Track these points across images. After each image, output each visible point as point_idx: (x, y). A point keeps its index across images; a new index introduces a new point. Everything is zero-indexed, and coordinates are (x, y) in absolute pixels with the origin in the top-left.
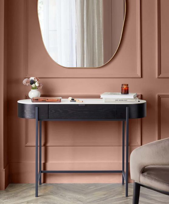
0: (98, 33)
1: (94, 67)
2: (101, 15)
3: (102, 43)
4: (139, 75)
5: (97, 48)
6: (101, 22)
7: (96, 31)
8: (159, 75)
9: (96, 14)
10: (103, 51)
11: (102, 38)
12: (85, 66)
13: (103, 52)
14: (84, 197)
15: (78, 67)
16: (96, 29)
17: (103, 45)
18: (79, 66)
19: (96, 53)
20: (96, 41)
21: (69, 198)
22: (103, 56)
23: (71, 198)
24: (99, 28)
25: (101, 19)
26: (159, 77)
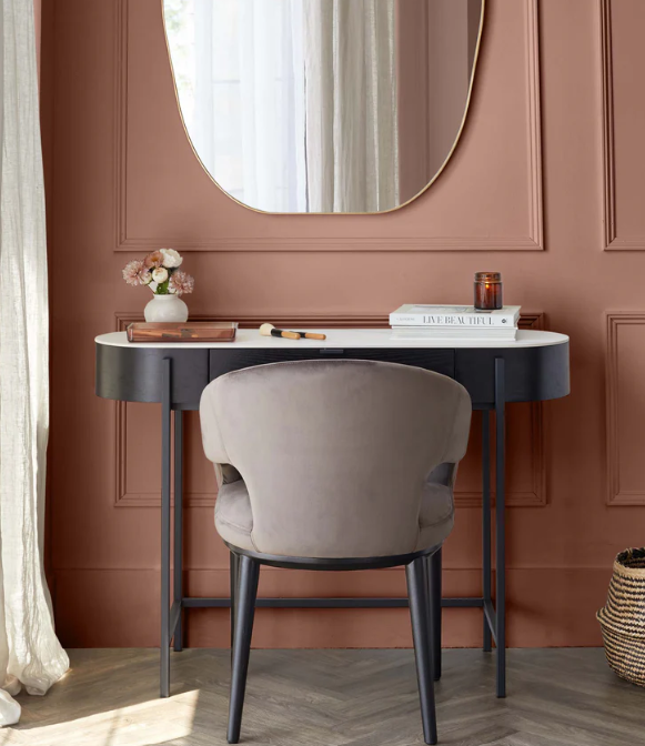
0: (382, 90)
1: (365, 210)
2: (390, 29)
3: (396, 124)
4: (536, 240)
5: (376, 143)
6: (391, 53)
7: (375, 84)
8: (610, 239)
9: (373, 26)
10: (397, 151)
11: (395, 110)
12: (337, 210)
13: (396, 156)
14: (335, 701)
15: (311, 211)
16: (374, 77)
17: (396, 132)
18: (316, 208)
19: (374, 159)
20: (375, 117)
21: (281, 704)
22: (397, 170)
23: (288, 704)
24: (383, 74)
25: (392, 43)
26: (608, 248)
